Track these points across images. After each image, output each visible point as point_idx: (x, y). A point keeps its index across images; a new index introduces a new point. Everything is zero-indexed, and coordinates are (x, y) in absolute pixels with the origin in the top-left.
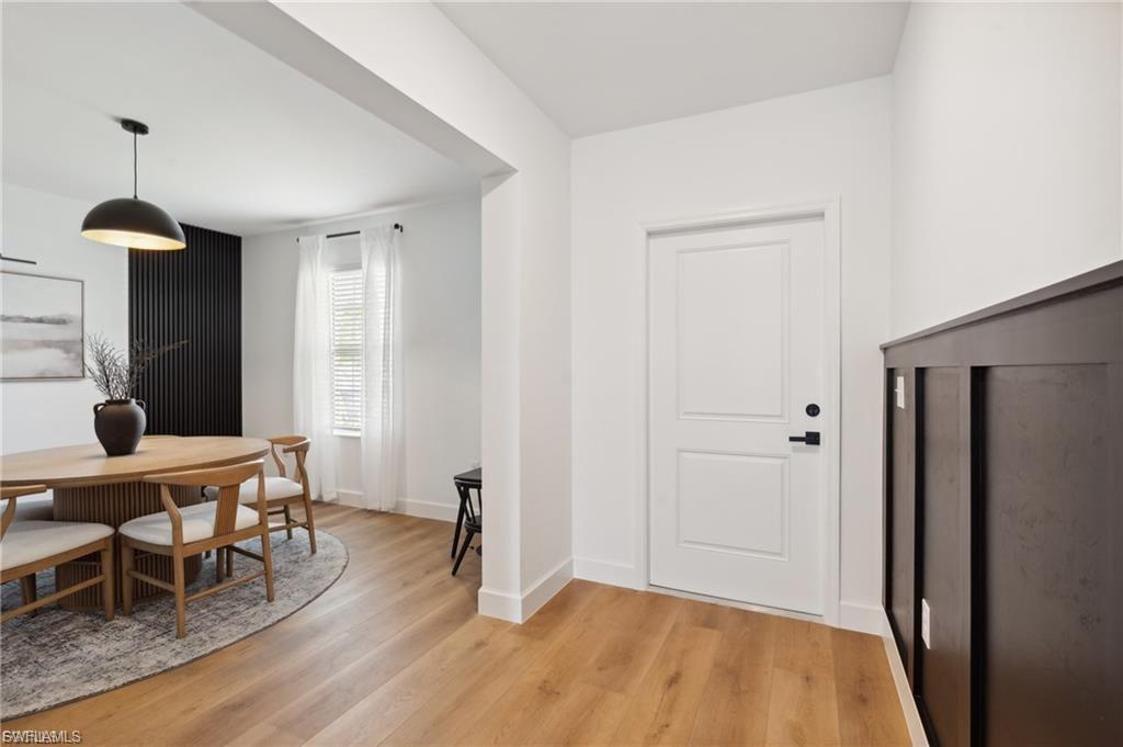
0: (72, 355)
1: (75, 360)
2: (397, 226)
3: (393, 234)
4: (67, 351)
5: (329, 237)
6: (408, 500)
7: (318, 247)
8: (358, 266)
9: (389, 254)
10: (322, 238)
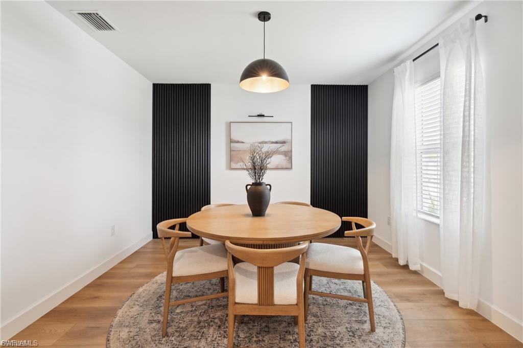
0: (288, 158)
1: (288, 160)
2: (479, 17)
3: (473, 28)
4: (286, 156)
5: (414, 60)
6: (494, 307)
7: (406, 70)
8: (437, 76)
9: (469, 48)
10: (409, 63)
